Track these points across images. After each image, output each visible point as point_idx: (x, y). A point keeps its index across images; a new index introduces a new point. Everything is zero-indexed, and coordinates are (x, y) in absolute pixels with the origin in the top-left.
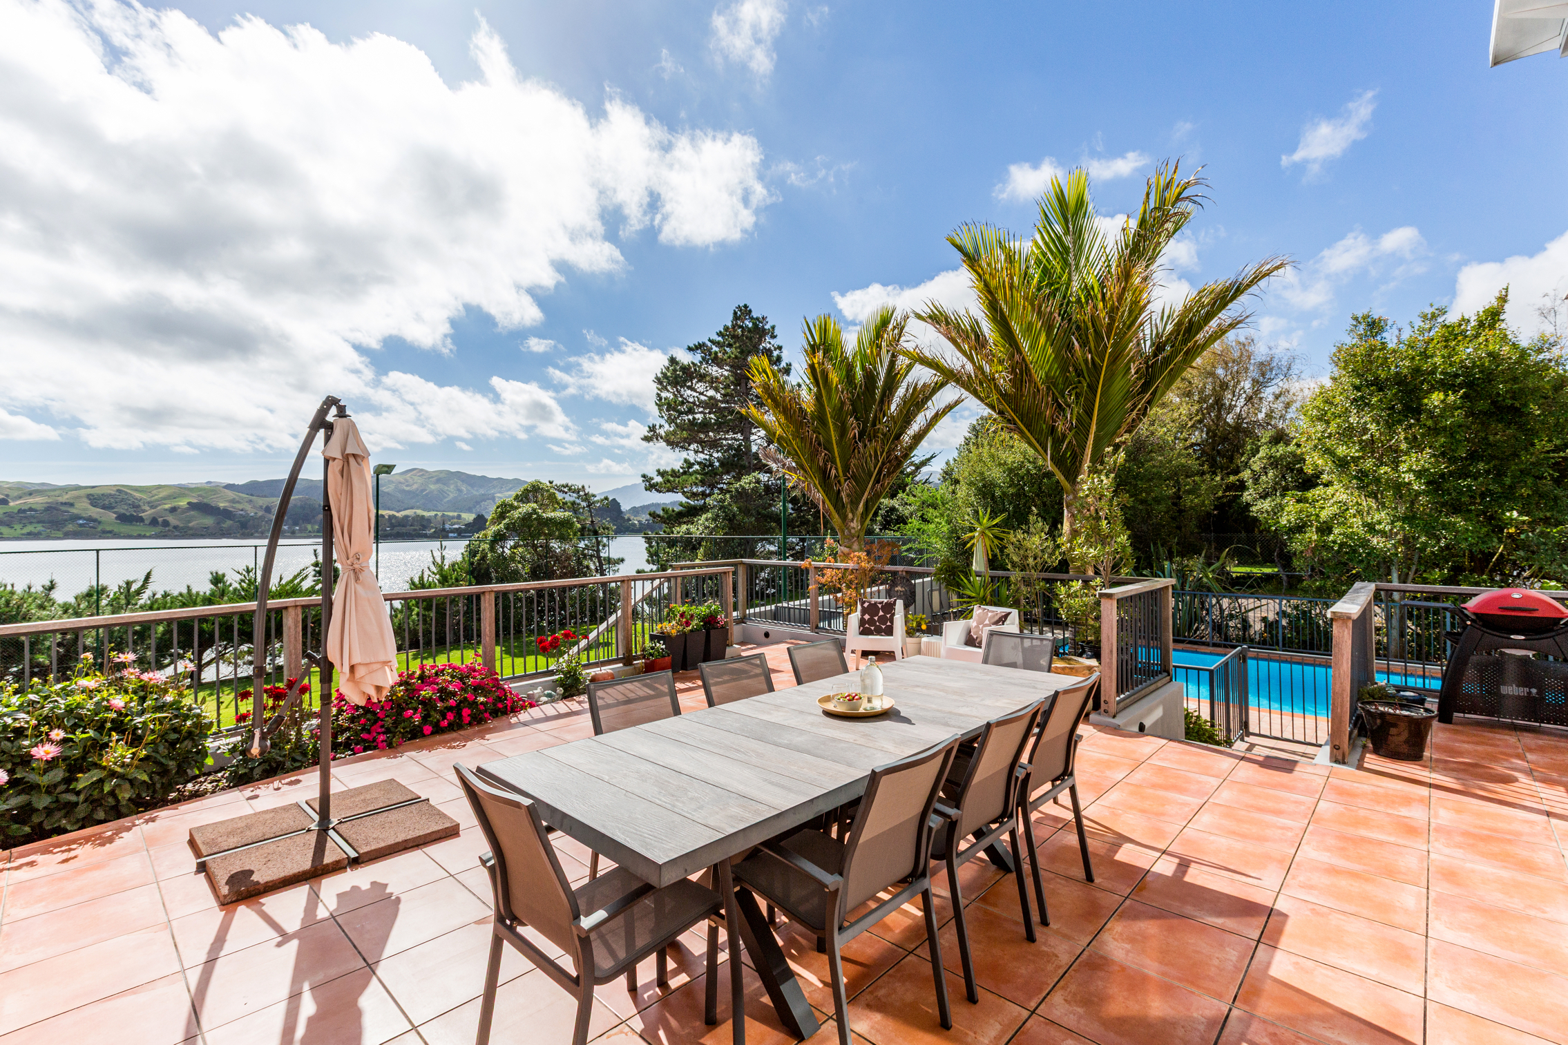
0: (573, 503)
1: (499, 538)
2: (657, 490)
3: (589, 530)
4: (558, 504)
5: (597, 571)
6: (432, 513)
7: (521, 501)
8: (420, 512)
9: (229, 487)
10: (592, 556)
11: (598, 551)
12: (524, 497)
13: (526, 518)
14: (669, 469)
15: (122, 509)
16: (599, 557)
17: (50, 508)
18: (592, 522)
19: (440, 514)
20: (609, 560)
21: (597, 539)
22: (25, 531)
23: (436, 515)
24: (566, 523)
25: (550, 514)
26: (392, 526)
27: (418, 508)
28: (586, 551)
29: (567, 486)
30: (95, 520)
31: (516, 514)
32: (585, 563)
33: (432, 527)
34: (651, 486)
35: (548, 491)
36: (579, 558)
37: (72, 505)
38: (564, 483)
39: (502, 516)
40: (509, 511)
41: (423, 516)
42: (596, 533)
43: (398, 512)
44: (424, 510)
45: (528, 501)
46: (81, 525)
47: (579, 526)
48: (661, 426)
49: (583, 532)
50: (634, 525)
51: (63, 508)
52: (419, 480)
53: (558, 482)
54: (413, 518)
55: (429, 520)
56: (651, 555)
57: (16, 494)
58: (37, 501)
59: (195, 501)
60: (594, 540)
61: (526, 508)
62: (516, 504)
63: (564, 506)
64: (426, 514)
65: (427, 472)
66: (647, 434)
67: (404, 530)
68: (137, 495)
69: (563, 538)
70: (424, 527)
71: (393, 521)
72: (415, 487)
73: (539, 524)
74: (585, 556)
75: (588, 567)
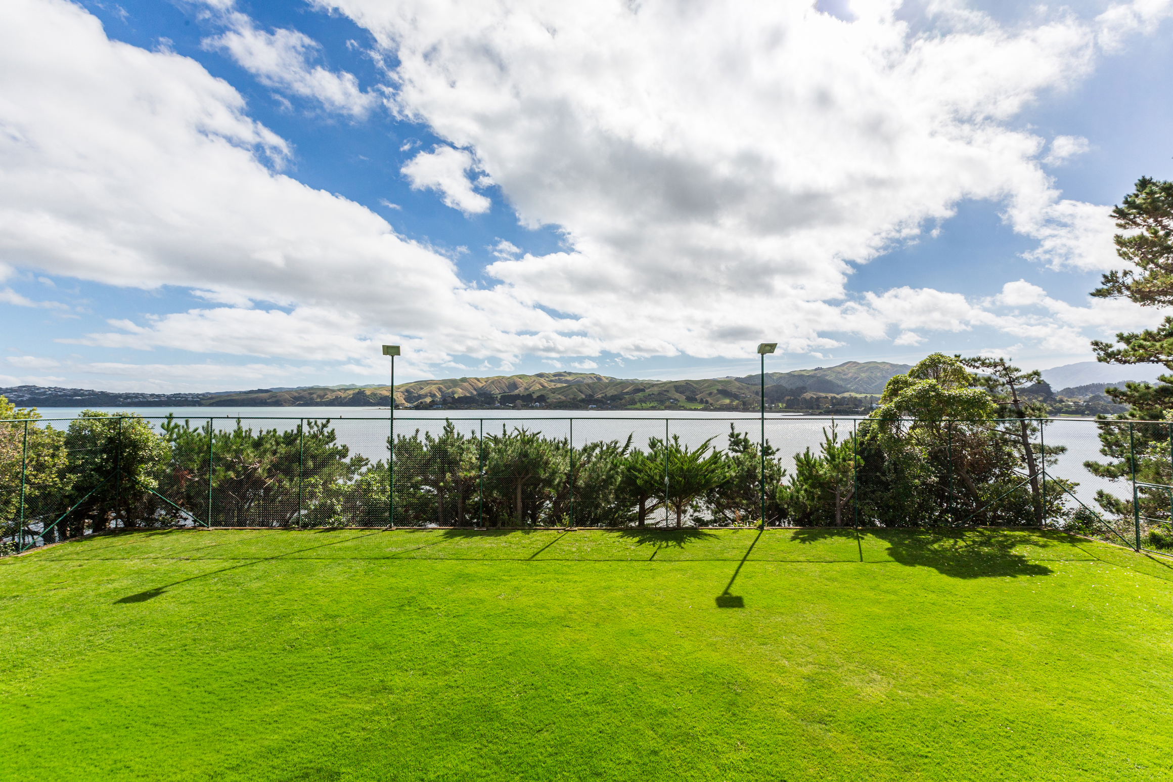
0: (988, 379)
1: (889, 418)
2: (1117, 360)
3: (1010, 411)
4: (967, 380)
5: (1023, 460)
6: (863, 395)
7: (918, 377)
8: (854, 394)
9: (738, 379)
10: (1015, 443)
11: (1025, 436)
12: (922, 371)
13: (923, 395)
14: (1140, 332)
15: (688, 393)
16: (1026, 445)
17: (660, 394)
18: (1016, 401)
19: (869, 396)
20: (1042, 449)
21: (1022, 422)
22: (651, 405)
23: (866, 397)
24: (976, 403)
25: (955, 391)
26: (834, 405)
27: (852, 391)
28: (1007, 436)
29: (979, 359)
30: (677, 400)
31: (909, 392)
32: (1007, 449)
33: (863, 406)
34: (1107, 355)
35: (952, 365)
36: (997, 444)
37: (668, 391)
38: (975, 356)
39: (894, 393)
40: (902, 388)
41: (856, 398)
42: (1021, 415)
43: (838, 394)
44: (857, 393)
45: (926, 376)
46: (672, 403)
47: (995, 406)
48: (1125, 273)
49: (1002, 413)
50: (1069, 406)
51: (665, 393)
52: (853, 370)
53: (966, 355)
54: (848, 399)
55: (860, 401)
56: (1108, 444)
57: (648, 386)
58: (656, 390)
59: (720, 388)
60: (1018, 423)
61: (922, 384)
62: (910, 380)
63: (975, 381)
64: (859, 396)
65: (858, 363)
66: (1100, 286)
67: (841, 408)
68: (695, 385)
69: (971, 420)
70: (857, 406)
71: (834, 401)
72: (850, 375)
73: (940, 402)
74: (1005, 442)
75: (1010, 455)
